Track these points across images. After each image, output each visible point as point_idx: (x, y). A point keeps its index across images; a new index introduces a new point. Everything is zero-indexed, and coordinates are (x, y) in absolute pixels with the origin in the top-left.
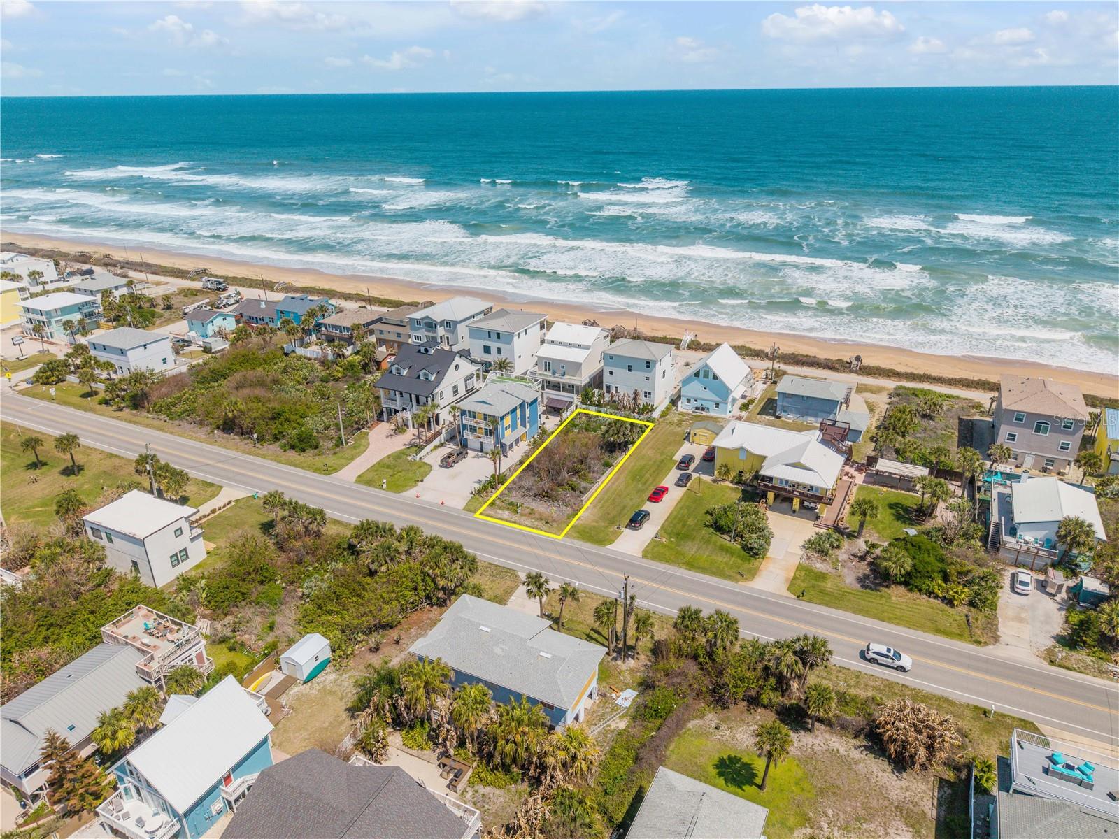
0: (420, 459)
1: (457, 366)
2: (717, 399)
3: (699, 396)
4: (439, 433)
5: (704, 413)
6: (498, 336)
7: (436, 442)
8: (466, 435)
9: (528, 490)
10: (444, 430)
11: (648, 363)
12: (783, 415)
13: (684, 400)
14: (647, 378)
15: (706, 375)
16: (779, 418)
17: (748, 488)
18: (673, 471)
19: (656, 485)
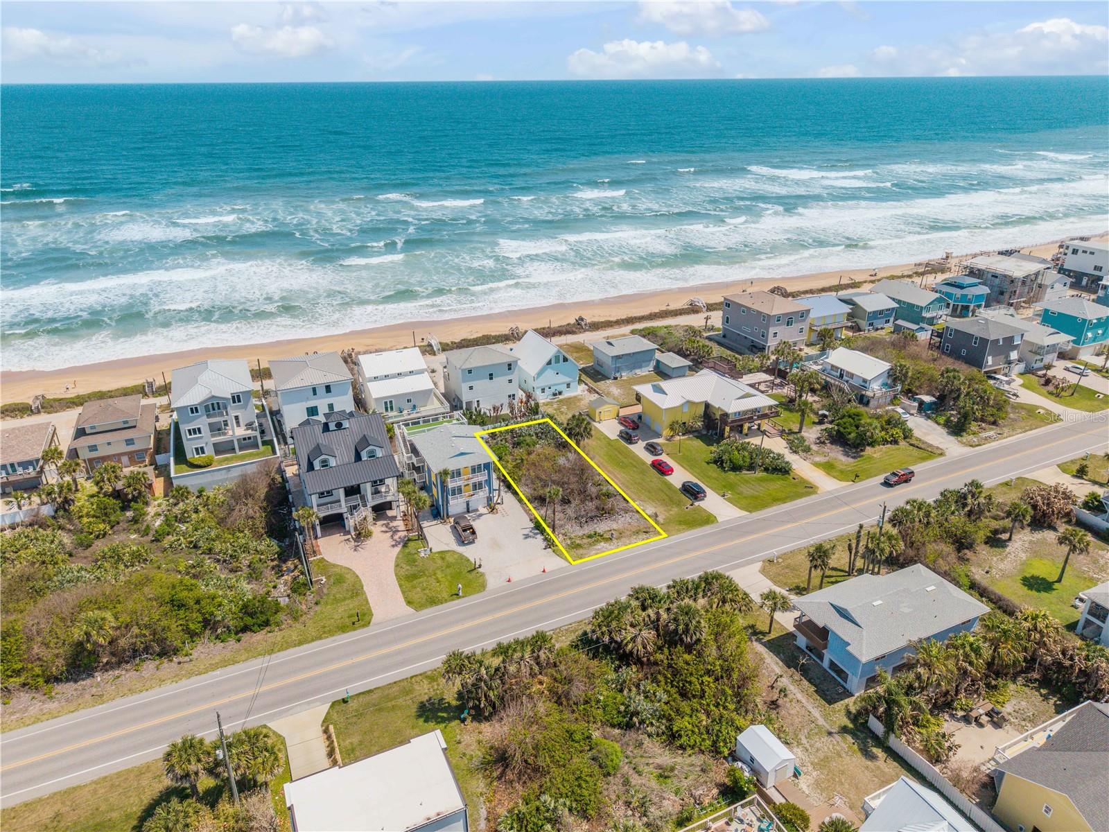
0: (430, 550)
2: (568, 380)
3: (552, 383)
5: (561, 397)
6: (328, 389)
8: (451, 500)
9: (579, 517)
12: (618, 375)
13: (538, 392)
14: (510, 381)
15: (557, 361)
16: (615, 378)
17: (696, 434)
18: (631, 447)
19: (644, 463)
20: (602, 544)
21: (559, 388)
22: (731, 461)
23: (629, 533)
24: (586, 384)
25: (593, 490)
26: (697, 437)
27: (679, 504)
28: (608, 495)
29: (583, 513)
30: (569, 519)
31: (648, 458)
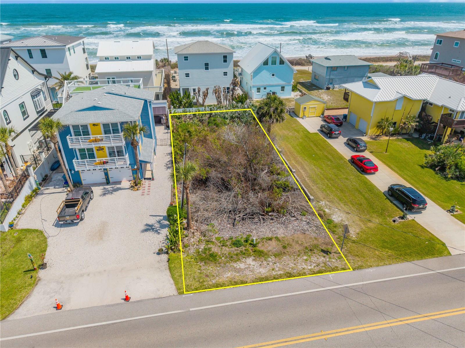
0: (11, 226)
1: (16, 75)
2: (282, 83)
3: (268, 84)
4: (25, 176)
6: (44, 54)
7: (26, 191)
8: (78, 165)
9: (234, 211)
10: (31, 170)
11: (225, 57)
12: (330, 86)
13: (254, 90)
14: (225, 74)
15: (274, 63)
16: (328, 89)
17: (406, 136)
18: (330, 141)
19: (341, 158)
20: (250, 261)
21: (273, 89)
22: (456, 166)
23: (297, 248)
24: (301, 91)
25: (264, 177)
26: (408, 140)
27: (382, 213)
28: (285, 188)
29: (240, 206)
30: (220, 212)
31: (347, 154)
